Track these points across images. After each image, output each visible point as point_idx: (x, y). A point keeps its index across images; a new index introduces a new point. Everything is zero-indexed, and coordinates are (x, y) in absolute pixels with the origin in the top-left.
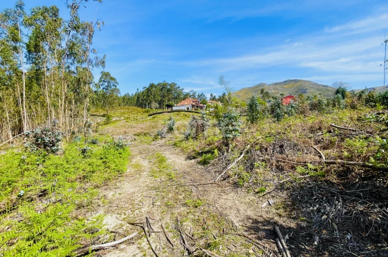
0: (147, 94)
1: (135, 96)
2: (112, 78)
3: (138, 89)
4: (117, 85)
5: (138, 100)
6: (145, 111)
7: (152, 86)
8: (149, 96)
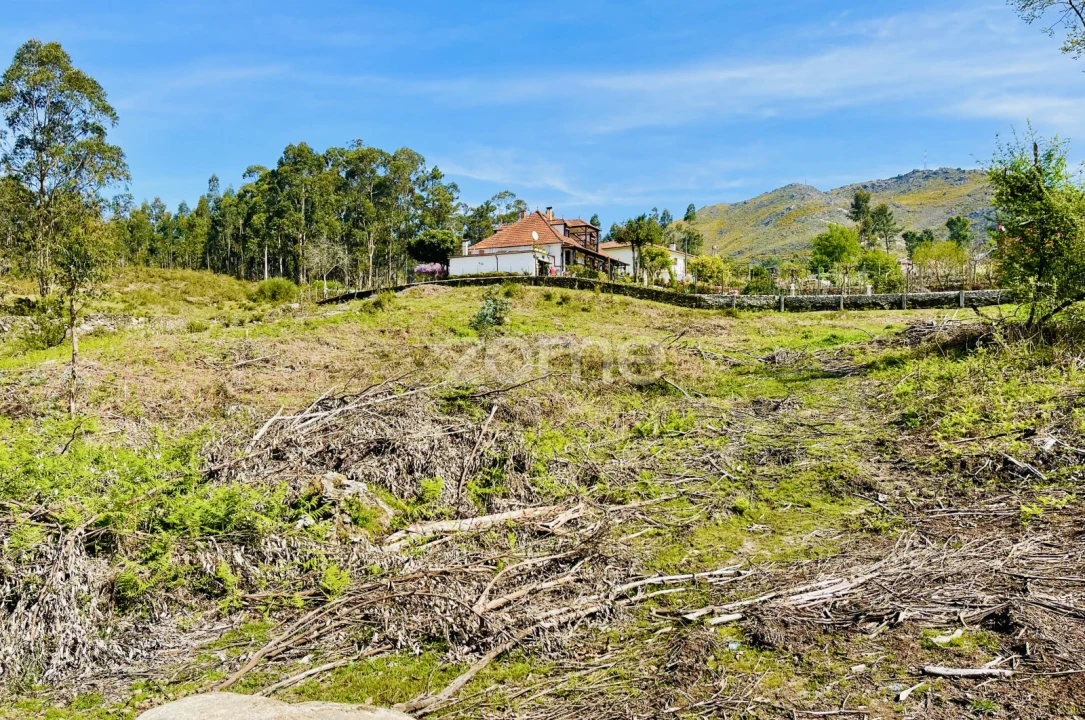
0: (270, 203)
1: (199, 213)
2: (77, 82)
3: (213, 181)
4: (104, 121)
5: (213, 236)
6: (261, 292)
7: (297, 158)
8: (280, 214)
